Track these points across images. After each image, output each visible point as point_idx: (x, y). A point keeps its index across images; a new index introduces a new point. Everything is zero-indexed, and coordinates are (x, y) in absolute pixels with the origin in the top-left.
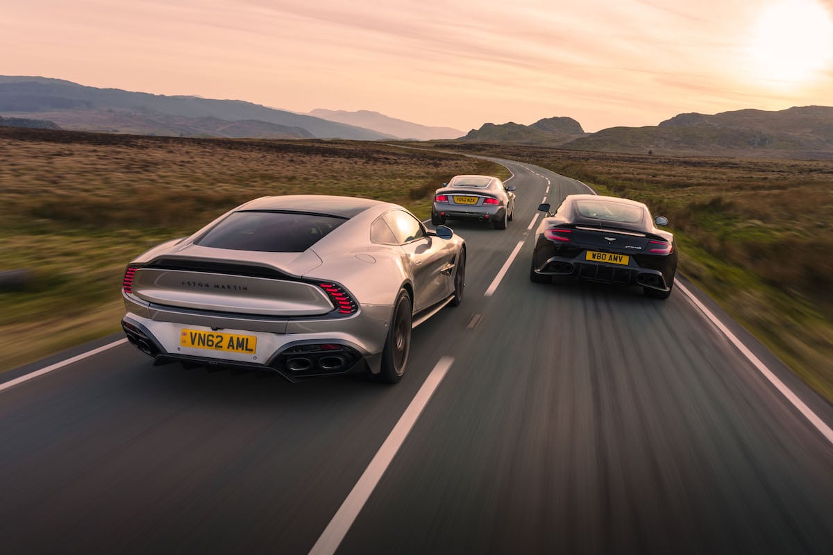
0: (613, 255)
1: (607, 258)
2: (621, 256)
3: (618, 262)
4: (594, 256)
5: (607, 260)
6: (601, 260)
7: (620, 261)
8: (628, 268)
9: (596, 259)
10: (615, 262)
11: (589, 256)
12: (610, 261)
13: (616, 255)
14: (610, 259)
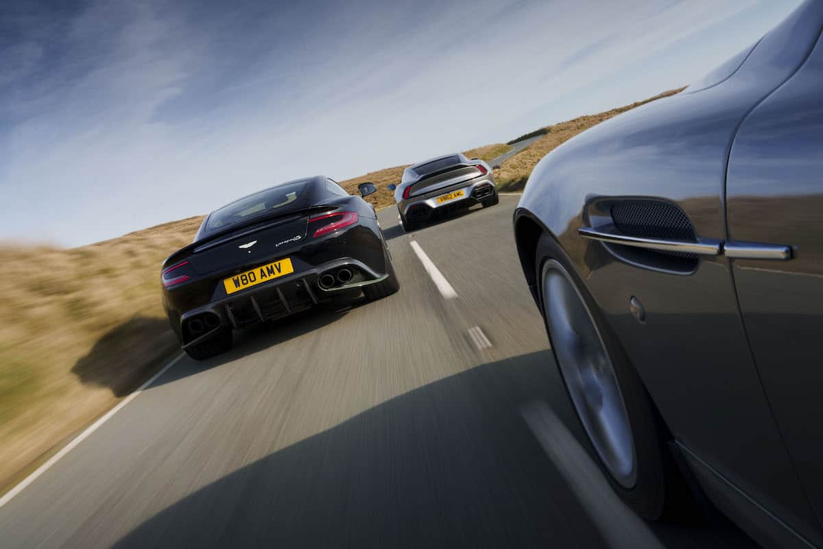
0: (264, 268)
1: (258, 277)
2: (277, 263)
3: (277, 275)
4: (237, 283)
5: (259, 280)
6: (250, 284)
7: (279, 271)
8: (297, 276)
9: (242, 287)
10: (273, 276)
11: (230, 286)
12: (265, 279)
13: (269, 266)
14: (263, 275)
